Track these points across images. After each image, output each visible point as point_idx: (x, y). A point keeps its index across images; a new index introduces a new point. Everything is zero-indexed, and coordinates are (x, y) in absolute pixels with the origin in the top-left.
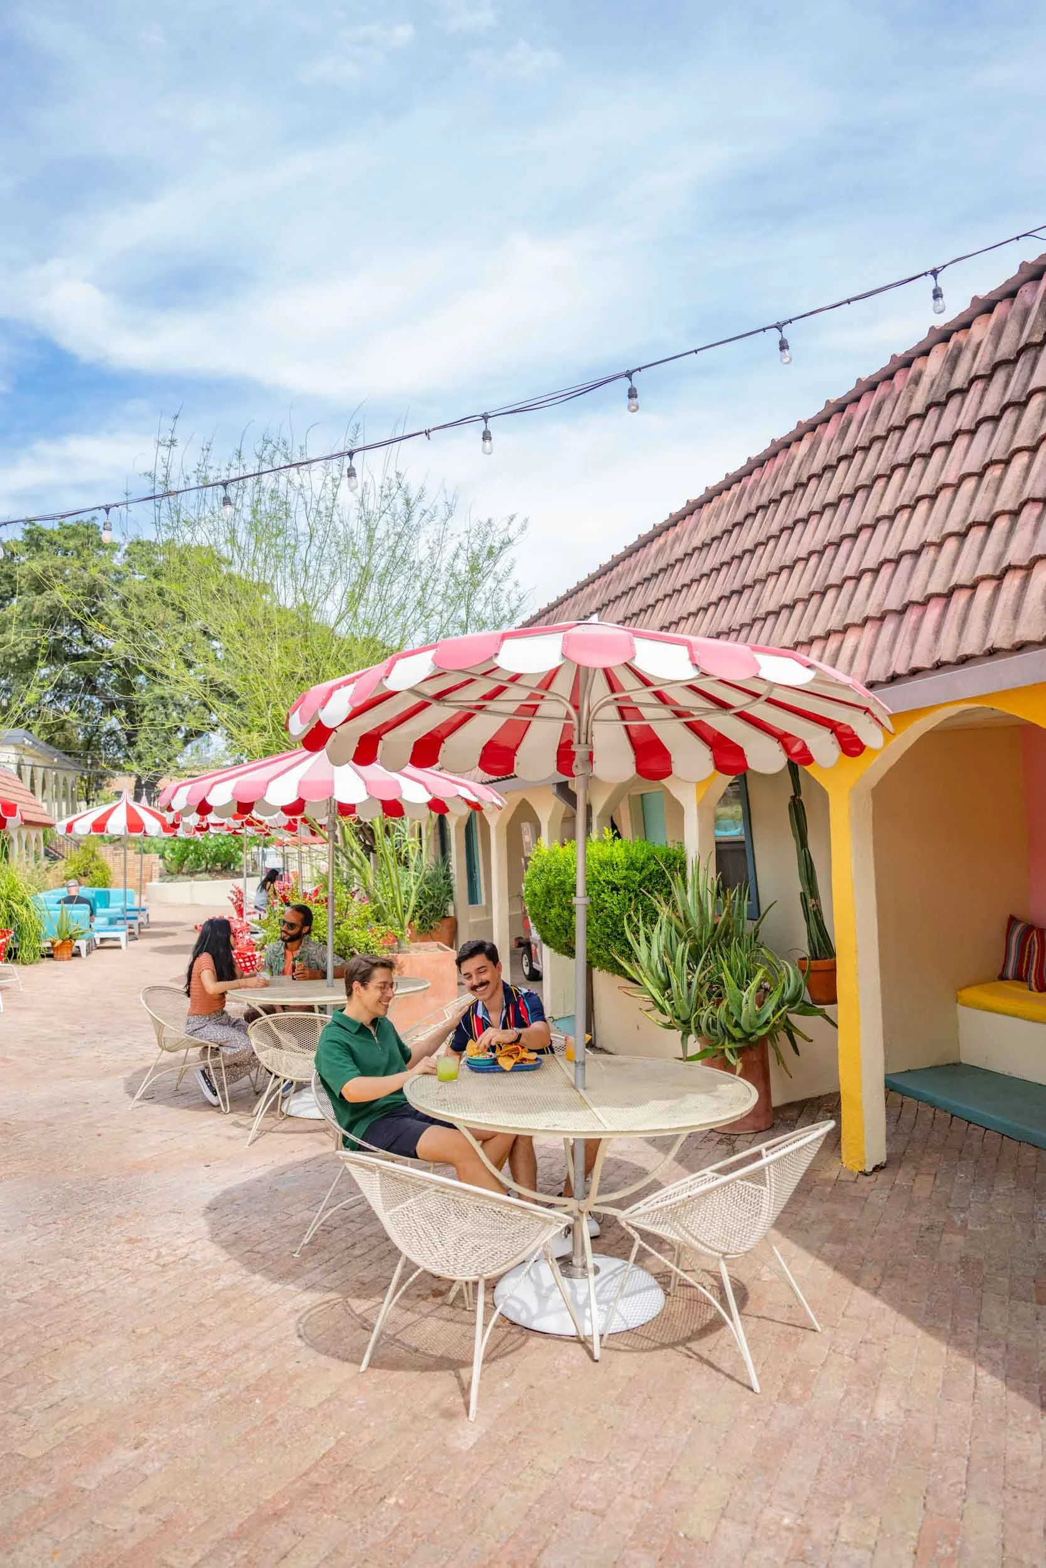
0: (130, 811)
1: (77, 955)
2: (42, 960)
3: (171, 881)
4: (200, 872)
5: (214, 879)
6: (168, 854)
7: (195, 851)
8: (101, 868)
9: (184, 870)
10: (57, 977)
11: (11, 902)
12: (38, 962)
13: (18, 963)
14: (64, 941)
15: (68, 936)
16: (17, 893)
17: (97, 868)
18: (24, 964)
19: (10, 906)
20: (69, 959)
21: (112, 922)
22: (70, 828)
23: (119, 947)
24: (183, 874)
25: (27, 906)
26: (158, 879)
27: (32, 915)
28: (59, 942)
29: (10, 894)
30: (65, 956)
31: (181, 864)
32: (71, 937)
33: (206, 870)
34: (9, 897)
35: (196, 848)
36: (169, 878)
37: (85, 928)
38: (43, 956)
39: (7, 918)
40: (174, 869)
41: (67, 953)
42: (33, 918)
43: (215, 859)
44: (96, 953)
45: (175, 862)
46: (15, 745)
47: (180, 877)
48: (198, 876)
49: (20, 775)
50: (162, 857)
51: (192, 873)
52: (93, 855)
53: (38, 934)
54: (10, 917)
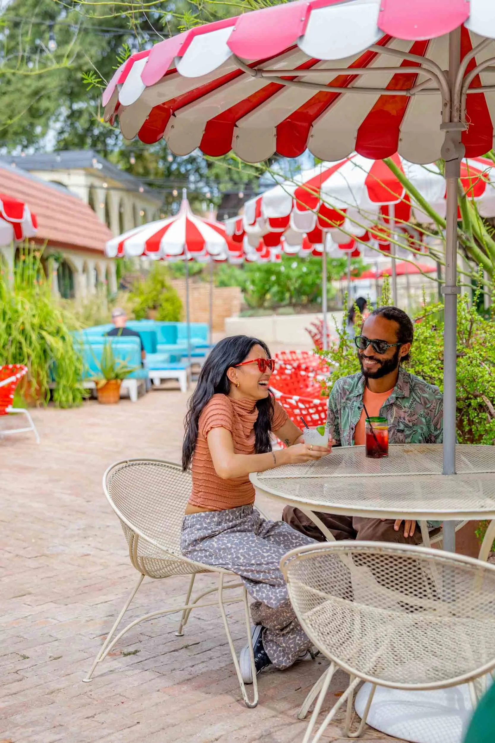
0: (190, 227)
1: (126, 398)
2: (84, 403)
3: (251, 316)
4: (284, 306)
5: (298, 313)
6: (250, 287)
7: (278, 282)
8: (171, 300)
9: (266, 304)
10: (93, 425)
11: (44, 333)
12: (78, 407)
13: (55, 406)
14: (109, 380)
15: (113, 375)
16: (51, 323)
17: (167, 300)
18: (62, 407)
19: (42, 338)
20: (116, 402)
21: (174, 359)
22: (121, 247)
23: (178, 389)
24: (265, 308)
25: (63, 338)
26: (238, 313)
27: (69, 349)
28: (103, 382)
29: (43, 323)
30: (112, 399)
31: (262, 298)
32: (117, 377)
33: (290, 304)
34: (41, 327)
35: (278, 278)
36: (250, 312)
37: (135, 365)
38: (84, 399)
39: (41, 353)
40: (254, 302)
41: (111, 395)
42: (71, 353)
43: (300, 292)
44: (152, 396)
45: (256, 296)
46: (84, 168)
47: (261, 311)
48: (281, 310)
49: (92, 204)
50: (244, 290)
51: (274, 308)
52: (163, 286)
53: (76, 373)
54: (45, 351)
